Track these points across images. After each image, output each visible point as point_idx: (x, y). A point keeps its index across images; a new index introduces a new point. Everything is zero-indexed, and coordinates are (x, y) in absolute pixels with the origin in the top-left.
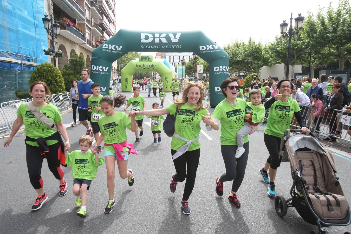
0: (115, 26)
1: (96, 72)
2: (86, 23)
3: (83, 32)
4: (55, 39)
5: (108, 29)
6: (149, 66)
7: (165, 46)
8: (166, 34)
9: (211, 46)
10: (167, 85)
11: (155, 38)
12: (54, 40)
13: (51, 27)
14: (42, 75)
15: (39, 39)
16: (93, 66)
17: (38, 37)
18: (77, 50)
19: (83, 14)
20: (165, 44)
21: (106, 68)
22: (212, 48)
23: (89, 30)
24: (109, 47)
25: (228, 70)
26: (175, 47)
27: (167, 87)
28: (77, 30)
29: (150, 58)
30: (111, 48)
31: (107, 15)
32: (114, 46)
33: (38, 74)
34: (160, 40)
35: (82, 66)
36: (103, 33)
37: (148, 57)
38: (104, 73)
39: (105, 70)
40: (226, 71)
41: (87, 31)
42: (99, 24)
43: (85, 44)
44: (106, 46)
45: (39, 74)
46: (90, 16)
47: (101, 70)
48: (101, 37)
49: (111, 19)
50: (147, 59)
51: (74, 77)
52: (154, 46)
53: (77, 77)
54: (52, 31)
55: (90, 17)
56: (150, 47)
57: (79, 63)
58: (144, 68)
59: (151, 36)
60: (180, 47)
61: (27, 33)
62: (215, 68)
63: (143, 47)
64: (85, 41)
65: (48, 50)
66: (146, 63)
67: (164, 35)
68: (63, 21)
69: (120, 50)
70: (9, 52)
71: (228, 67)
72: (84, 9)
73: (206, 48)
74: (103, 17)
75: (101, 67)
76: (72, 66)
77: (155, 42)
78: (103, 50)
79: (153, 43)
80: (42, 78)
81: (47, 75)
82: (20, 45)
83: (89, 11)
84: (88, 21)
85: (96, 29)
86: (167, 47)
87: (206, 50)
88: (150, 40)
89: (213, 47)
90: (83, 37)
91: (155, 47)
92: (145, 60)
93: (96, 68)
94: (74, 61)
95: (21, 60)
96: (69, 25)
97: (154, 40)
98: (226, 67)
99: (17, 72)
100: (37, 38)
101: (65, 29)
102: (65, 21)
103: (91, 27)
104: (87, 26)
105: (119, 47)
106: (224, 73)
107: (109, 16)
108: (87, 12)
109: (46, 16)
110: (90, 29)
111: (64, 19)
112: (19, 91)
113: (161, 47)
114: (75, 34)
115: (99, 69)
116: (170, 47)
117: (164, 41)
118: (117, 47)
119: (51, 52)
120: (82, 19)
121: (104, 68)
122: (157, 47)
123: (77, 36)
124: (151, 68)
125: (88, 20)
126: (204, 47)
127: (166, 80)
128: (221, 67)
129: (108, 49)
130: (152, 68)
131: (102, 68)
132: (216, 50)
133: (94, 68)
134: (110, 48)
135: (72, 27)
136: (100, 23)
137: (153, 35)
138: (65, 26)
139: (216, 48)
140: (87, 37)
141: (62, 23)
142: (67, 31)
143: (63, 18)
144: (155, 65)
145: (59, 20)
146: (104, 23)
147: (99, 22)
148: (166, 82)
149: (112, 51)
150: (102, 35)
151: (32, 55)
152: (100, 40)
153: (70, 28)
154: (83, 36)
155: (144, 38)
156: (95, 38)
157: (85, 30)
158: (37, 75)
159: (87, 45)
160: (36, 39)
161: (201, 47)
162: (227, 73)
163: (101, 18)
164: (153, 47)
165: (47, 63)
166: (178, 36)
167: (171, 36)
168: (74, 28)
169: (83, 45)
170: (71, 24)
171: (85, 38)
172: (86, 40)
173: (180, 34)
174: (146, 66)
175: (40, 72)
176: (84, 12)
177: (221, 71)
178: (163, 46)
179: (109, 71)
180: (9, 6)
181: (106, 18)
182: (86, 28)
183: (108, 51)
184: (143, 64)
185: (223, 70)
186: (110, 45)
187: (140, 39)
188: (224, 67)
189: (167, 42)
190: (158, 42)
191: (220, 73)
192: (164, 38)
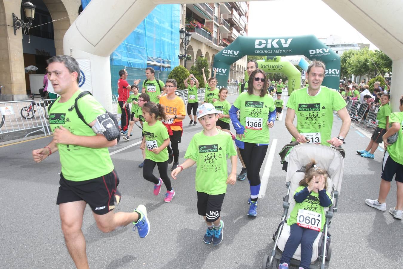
0: (248, 17)
2: (214, 21)
3: (210, 32)
5: (238, 24)
6: (275, 66)
8: (278, 40)
9: (321, 49)
10: (293, 88)
13: (185, 37)
14: (177, 75)
16: (214, 68)
17: (173, 42)
18: (203, 50)
19: (212, 13)
20: (277, 49)
21: (224, 70)
22: (321, 52)
23: (217, 28)
24: (228, 52)
25: (337, 73)
26: (286, 51)
27: (293, 90)
28: (205, 31)
30: (230, 53)
31: (238, 7)
32: (232, 51)
34: (272, 46)
36: (231, 30)
38: (223, 74)
39: (224, 72)
40: (336, 74)
41: (215, 29)
42: (228, 19)
43: (211, 44)
44: (225, 51)
45: (175, 74)
46: (219, 11)
47: (220, 72)
48: (229, 33)
49: (242, 12)
50: (273, 59)
54: (185, 39)
55: (218, 14)
56: (263, 52)
58: (269, 69)
59: (264, 42)
60: (291, 51)
63: (257, 52)
64: (211, 40)
65: (181, 56)
66: (272, 63)
67: (276, 41)
68: (193, 24)
69: (237, 54)
70: (155, 57)
71: (339, 70)
72: (213, 8)
73: (316, 52)
74: (232, 12)
75: (220, 69)
76: (197, 68)
77: (268, 47)
78: (223, 55)
79: (266, 48)
81: (180, 75)
82: (161, 51)
83: (219, 8)
84: (217, 19)
85: (223, 26)
86: (278, 52)
87: (316, 54)
88: (263, 46)
89: (323, 51)
90: (210, 37)
92: (271, 60)
93: (217, 70)
95: (161, 63)
96: (197, 27)
97: (266, 46)
98: (336, 70)
99: (159, 73)
101: (194, 32)
102: (195, 23)
103: (218, 25)
104: (215, 24)
106: (333, 76)
107: (240, 8)
108: (217, 9)
109: (182, 29)
110: (218, 26)
111: (194, 21)
113: (273, 51)
114: (202, 35)
116: (281, 51)
117: (276, 46)
118: (235, 52)
120: (211, 18)
122: (269, 52)
123: (205, 36)
124: (277, 69)
125: (216, 17)
126: (314, 51)
127: (293, 82)
128: (330, 70)
129: (227, 54)
130: (279, 69)
131: (222, 70)
132: (326, 54)
134: (228, 53)
135: (200, 28)
137: (267, 40)
138: (194, 29)
139: (326, 51)
140: (214, 36)
141: (192, 26)
142: (196, 33)
145: (189, 23)
146: (233, 18)
147: (228, 17)
148: (293, 85)
149: (230, 56)
150: (230, 32)
152: (228, 36)
153: (199, 30)
154: (210, 35)
155: (258, 44)
156: (223, 34)
157: (213, 28)
158: (173, 74)
159: (214, 44)
161: (310, 51)
162: (336, 76)
163: (231, 13)
164: (266, 52)
166: (289, 41)
167: (283, 41)
168: (202, 29)
169: (209, 44)
170: (200, 25)
171: (212, 37)
172: (213, 38)
173: (292, 39)
174: (271, 67)
175: (176, 73)
176: (212, 10)
177: (330, 74)
178: (275, 51)
179: (227, 73)
180: (158, 22)
181: (237, 12)
182: (213, 26)
183: (227, 55)
184: (269, 65)
185: (331, 73)
186: (229, 51)
187: (255, 45)
188: (333, 70)
189: (278, 47)
190: (270, 47)
191: (328, 75)
192: (276, 44)
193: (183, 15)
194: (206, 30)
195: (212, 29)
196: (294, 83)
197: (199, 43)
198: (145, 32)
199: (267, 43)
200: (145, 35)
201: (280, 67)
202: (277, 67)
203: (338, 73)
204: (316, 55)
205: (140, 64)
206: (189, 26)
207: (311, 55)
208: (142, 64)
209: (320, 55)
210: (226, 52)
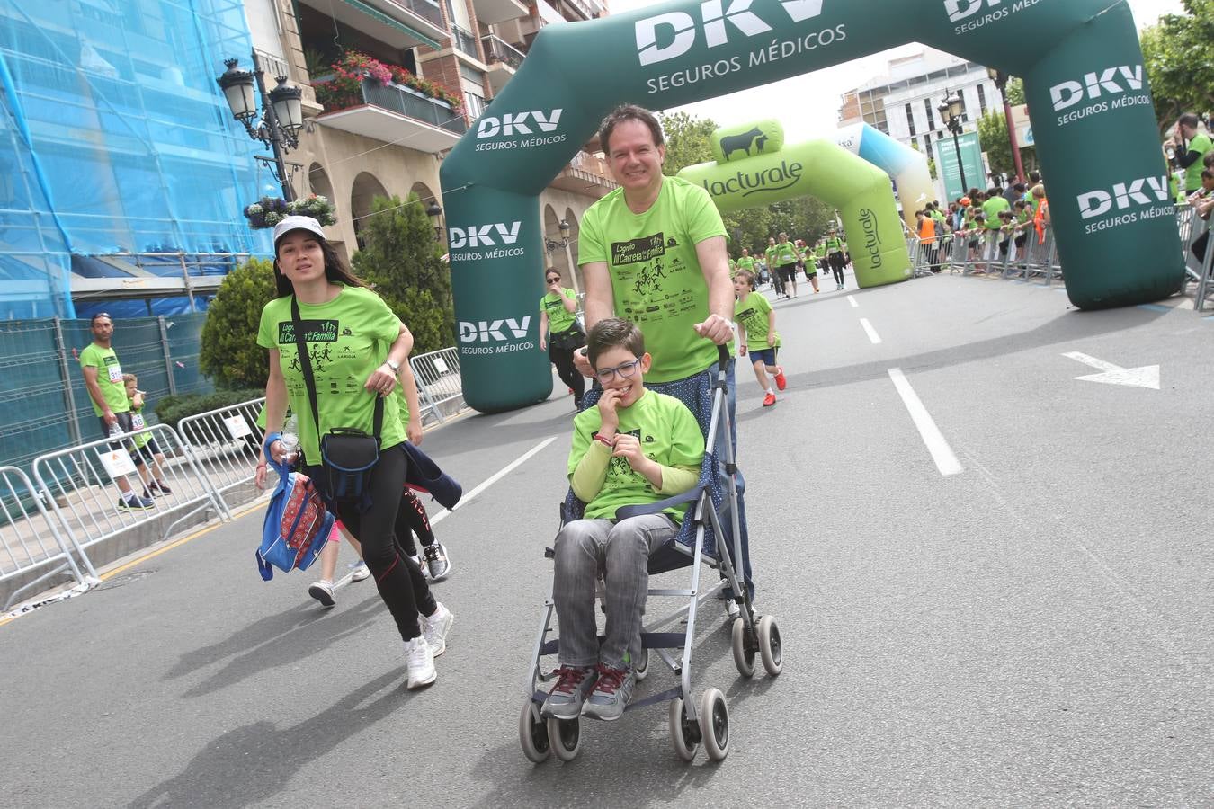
1: (469, 257)
2: (460, 53)
3: (445, 96)
4: (287, 153)
6: (766, 175)
7: (762, 51)
11: (705, 26)
12: (285, 158)
14: (241, 317)
15: (246, 170)
16: (453, 231)
19: (436, 16)
20: (760, 41)
21: (509, 229)
23: (478, 81)
24: (502, 125)
25: (1136, 85)
26: (813, 41)
27: (876, 259)
28: (419, 94)
29: (765, 138)
30: (514, 129)
32: (522, 116)
33: (227, 316)
34: (731, 29)
35: (423, 246)
37: (756, 132)
38: (507, 253)
39: (510, 240)
41: (470, 88)
42: (522, 40)
44: (489, 127)
45: (230, 315)
46: (470, 15)
47: (489, 242)
50: (750, 144)
51: (394, 299)
52: (707, 69)
53: (407, 300)
55: (471, 22)
56: (692, 77)
57: (410, 236)
58: (745, 191)
59: (681, 21)
60: (839, 32)
61: (192, 159)
62: (1055, 93)
63: (657, 84)
65: (260, 207)
66: (750, 166)
68: (348, 72)
69: (552, 128)
70: (130, 253)
71: (1138, 69)
75: (486, 229)
76: (381, 255)
77: (709, 47)
78: (480, 148)
79: (700, 51)
80: (243, 329)
82: (170, 217)
84: (469, 42)
85: (505, 66)
86: (773, 56)
88: (682, 44)
90: (453, 118)
91: (712, 72)
92: (743, 150)
93: (468, 237)
94: (385, 229)
95: (182, 275)
96: (374, 82)
97: (700, 36)
98: (1125, 70)
99: (163, 329)
100: (234, 168)
101: (361, 103)
102: (355, 66)
103: (483, 66)
104: (463, 64)
105: (548, 116)
106: (1115, 105)
108: (457, 3)
109: (232, 64)
110: (481, 73)
111: (352, 58)
112: (169, 405)
113: (744, 61)
114: (411, 114)
115: (479, 240)
116: (788, 48)
117: (753, 26)
118: (538, 116)
119: (274, 213)
120: (437, 41)
121: (501, 228)
122: (722, 67)
123: (425, 120)
124: (780, 184)
125: (464, 35)
127: (867, 224)
128: (1090, 78)
129: (500, 137)
130: (787, 181)
131: (494, 229)
133: (457, 239)
134: (508, 131)
135: (390, 83)
136: (525, 36)
137: (695, 13)
138: (360, 90)
140: (470, 113)
141: (343, 81)
142: (371, 108)
143: (344, 57)
144: (796, 167)
145: (328, 71)
147: (520, 33)
148: (871, 238)
149: (519, 144)
151: (225, 246)
153: (383, 92)
154: (452, 113)
155: (654, 41)
157: (457, 83)
158: (224, 320)
160: (232, 172)
161: (950, 5)
162: (1135, 100)
163: (527, 11)
164: (706, 71)
165: (254, 264)
168: (402, 87)
170: (383, 71)
171: (463, 120)
174: (753, 181)
175: (233, 307)
177: (1097, 100)
178: (752, 54)
179: (527, 237)
180: (108, 65)
181: (555, 8)
182: (459, 73)
183: (501, 145)
184: (739, 174)
185: (1102, 89)
186: (507, 118)
187: (635, 53)
188: (1109, 73)
189: (766, 28)
190: (725, 41)
191: (1089, 111)
192: (749, 13)
193: (283, 37)
194: (421, 91)
195: (453, 87)
196: (873, 228)
197: (410, 155)
198: (18, 122)
199: (699, 25)
200: (23, 141)
201: (791, 171)
202: (776, 175)
203: (1140, 87)
204: (988, 19)
205: (30, 303)
206: (332, 83)
207: (959, 23)
208: (39, 303)
209: (1010, 10)
210: (494, 132)
